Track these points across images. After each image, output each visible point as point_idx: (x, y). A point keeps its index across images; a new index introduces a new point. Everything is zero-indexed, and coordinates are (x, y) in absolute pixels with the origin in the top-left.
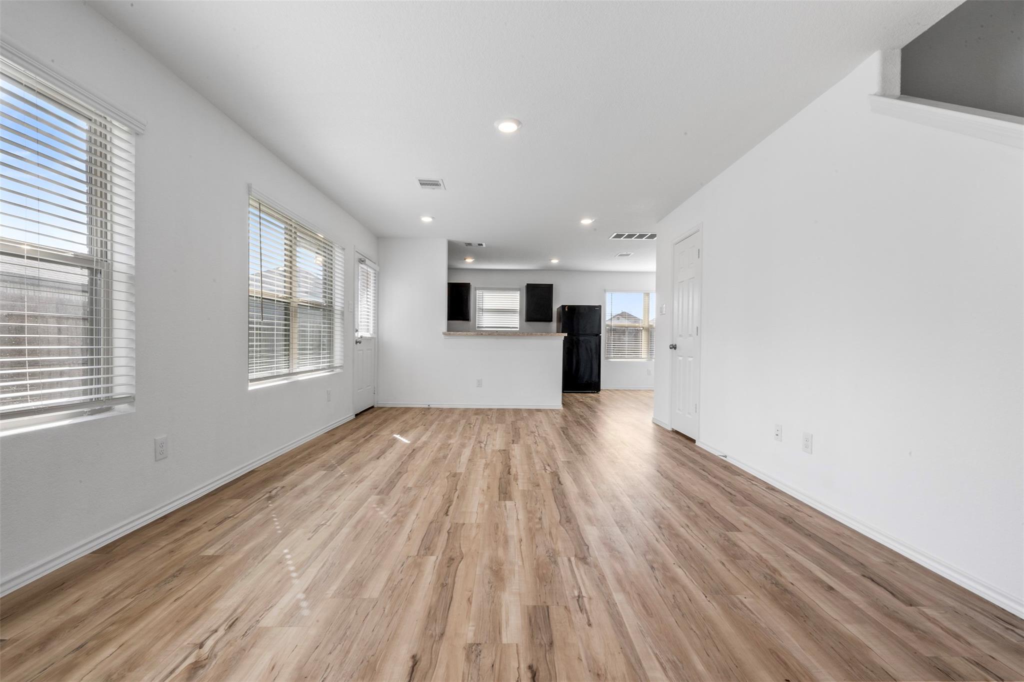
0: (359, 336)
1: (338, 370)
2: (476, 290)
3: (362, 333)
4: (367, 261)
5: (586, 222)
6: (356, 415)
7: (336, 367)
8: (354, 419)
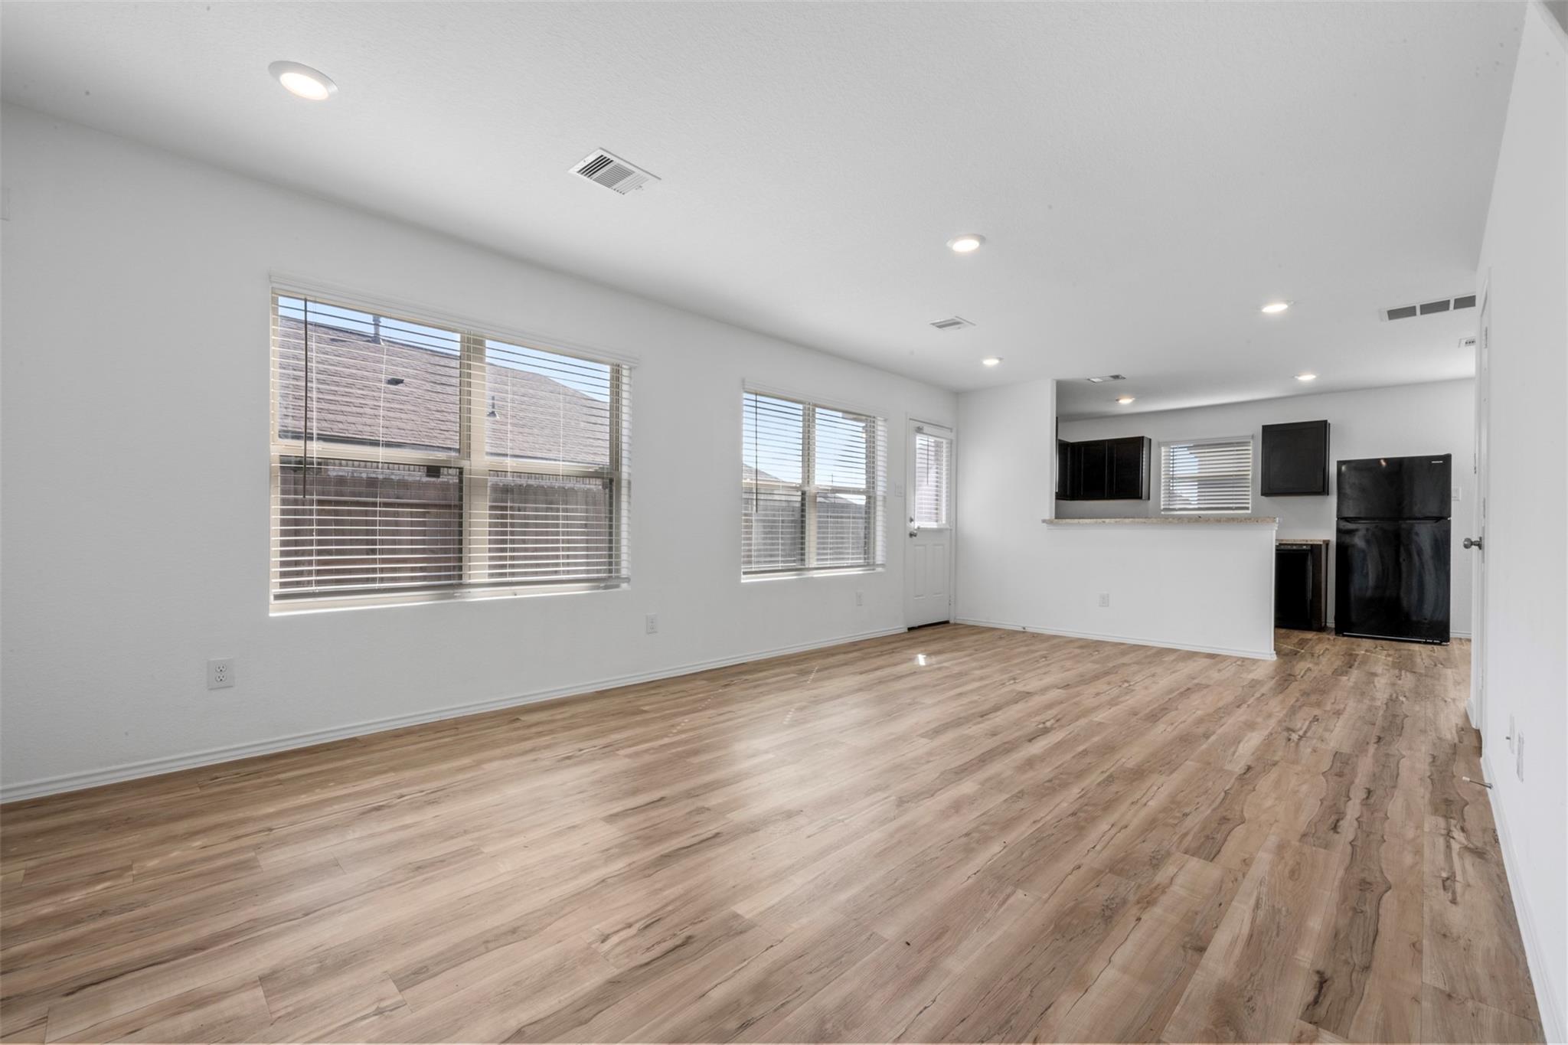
0: (916, 527)
1: (879, 569)
2: (1159, 447)
3: (923, 522)
4: (926, 429)
5: (1275, 308)
6: (910, 629)
7: (878, 565)
8: (905, 633)
